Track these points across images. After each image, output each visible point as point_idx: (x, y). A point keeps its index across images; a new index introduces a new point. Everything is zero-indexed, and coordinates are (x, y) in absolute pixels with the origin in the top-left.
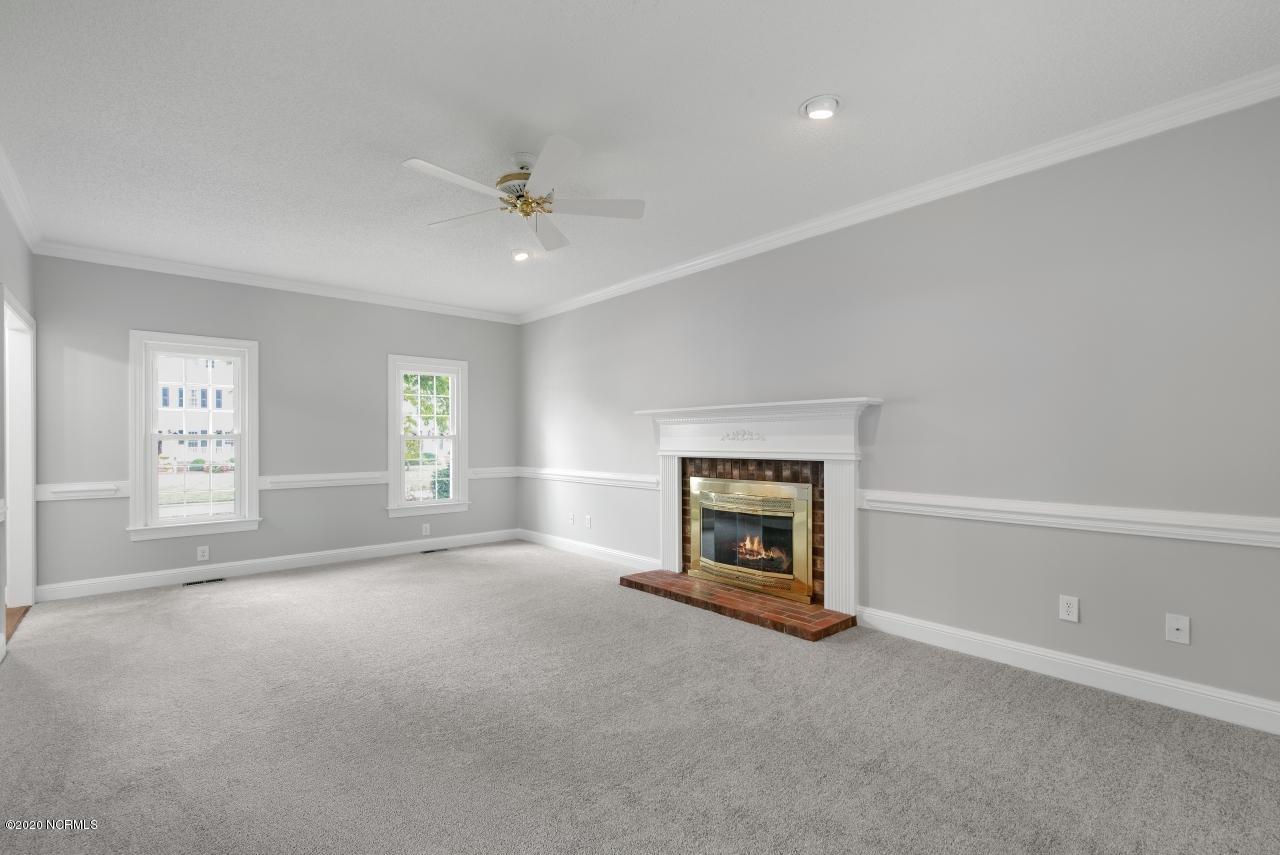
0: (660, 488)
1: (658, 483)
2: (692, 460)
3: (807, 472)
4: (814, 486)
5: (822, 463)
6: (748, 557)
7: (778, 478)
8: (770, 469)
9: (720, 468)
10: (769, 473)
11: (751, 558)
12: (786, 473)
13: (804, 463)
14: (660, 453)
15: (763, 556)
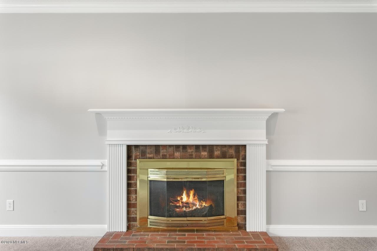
0: (106, 168)
1: (103, 165)
2: (137, 146)
3: (232, 151)
4: (237, 160)
5: (245, 146)
6: (184, 209)
7: (211, 156)
8: (205, 151)
9: (162, 152)
10: (204, 154)
11: (188, 210)
12: (217, 153)
13: (230, 146)
14: (107, 143)
15: (198, 206)
